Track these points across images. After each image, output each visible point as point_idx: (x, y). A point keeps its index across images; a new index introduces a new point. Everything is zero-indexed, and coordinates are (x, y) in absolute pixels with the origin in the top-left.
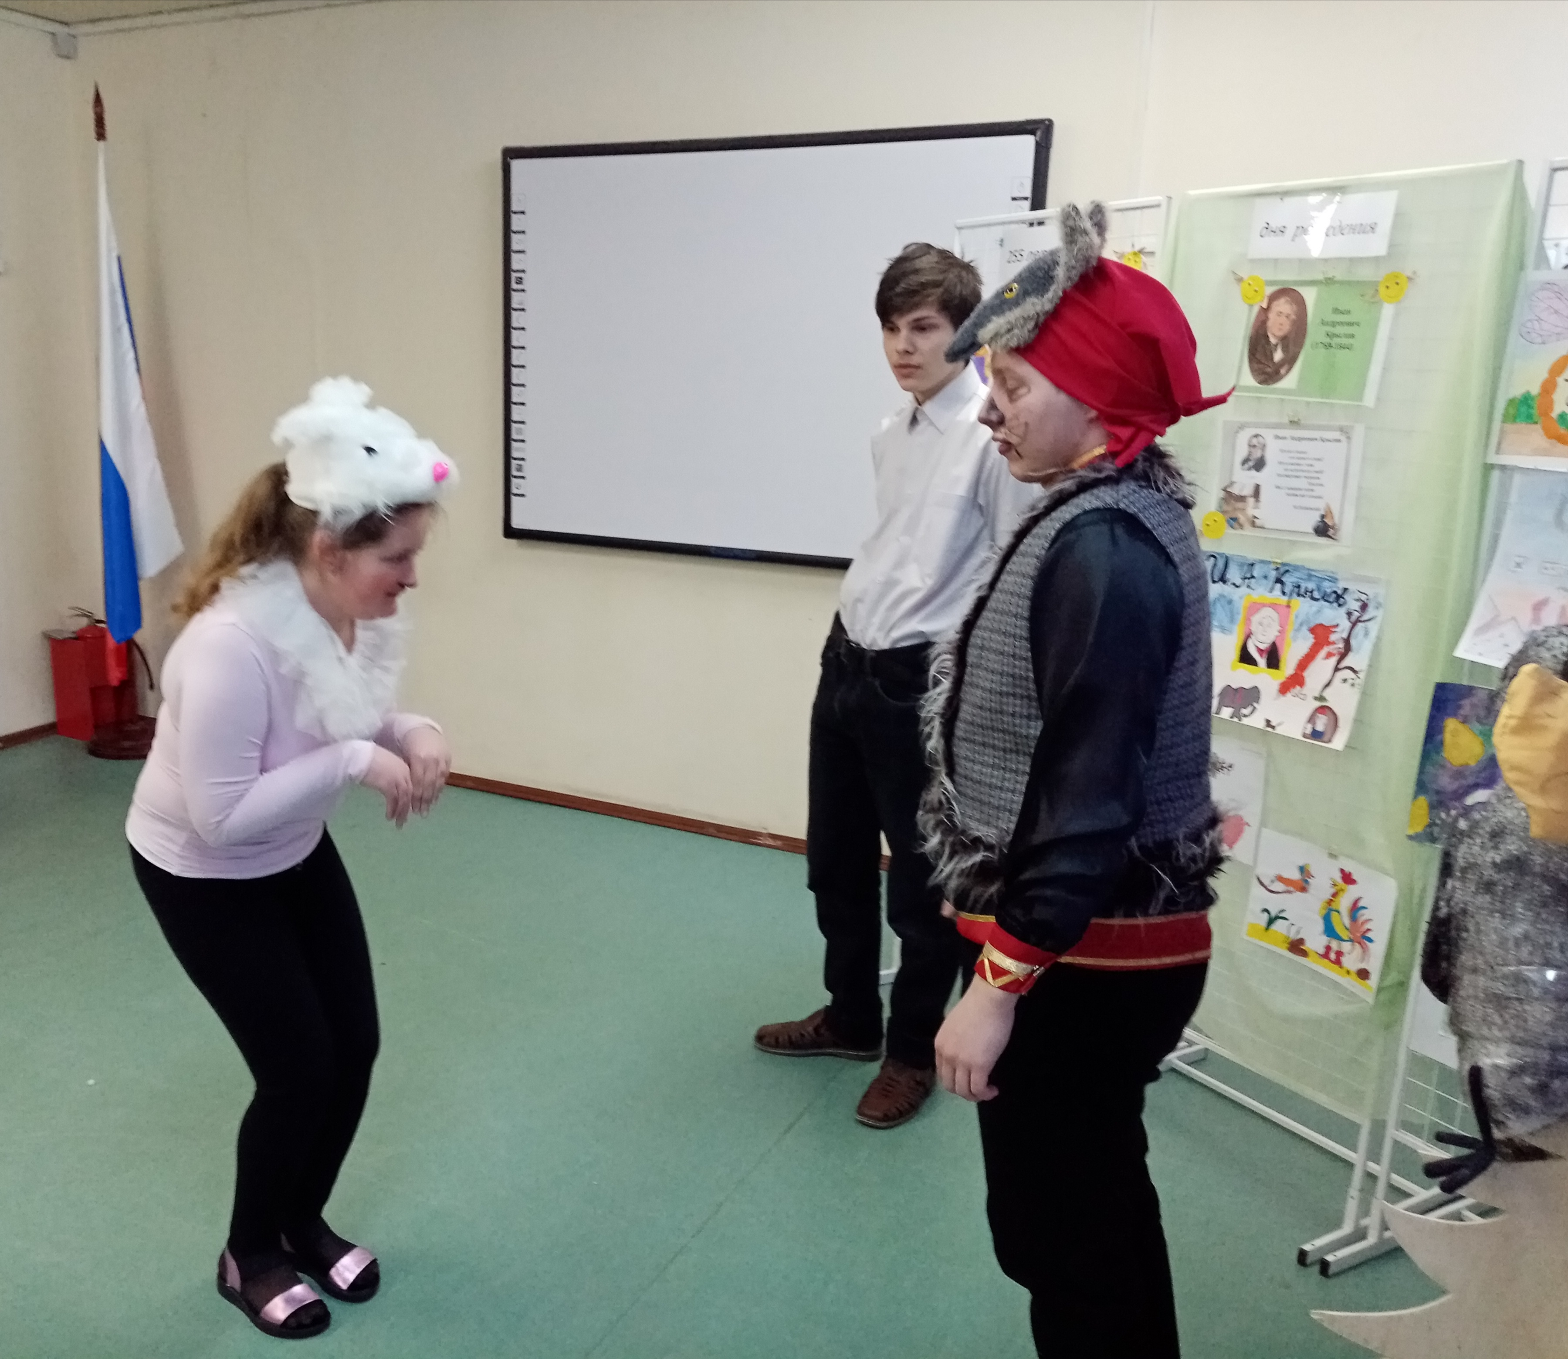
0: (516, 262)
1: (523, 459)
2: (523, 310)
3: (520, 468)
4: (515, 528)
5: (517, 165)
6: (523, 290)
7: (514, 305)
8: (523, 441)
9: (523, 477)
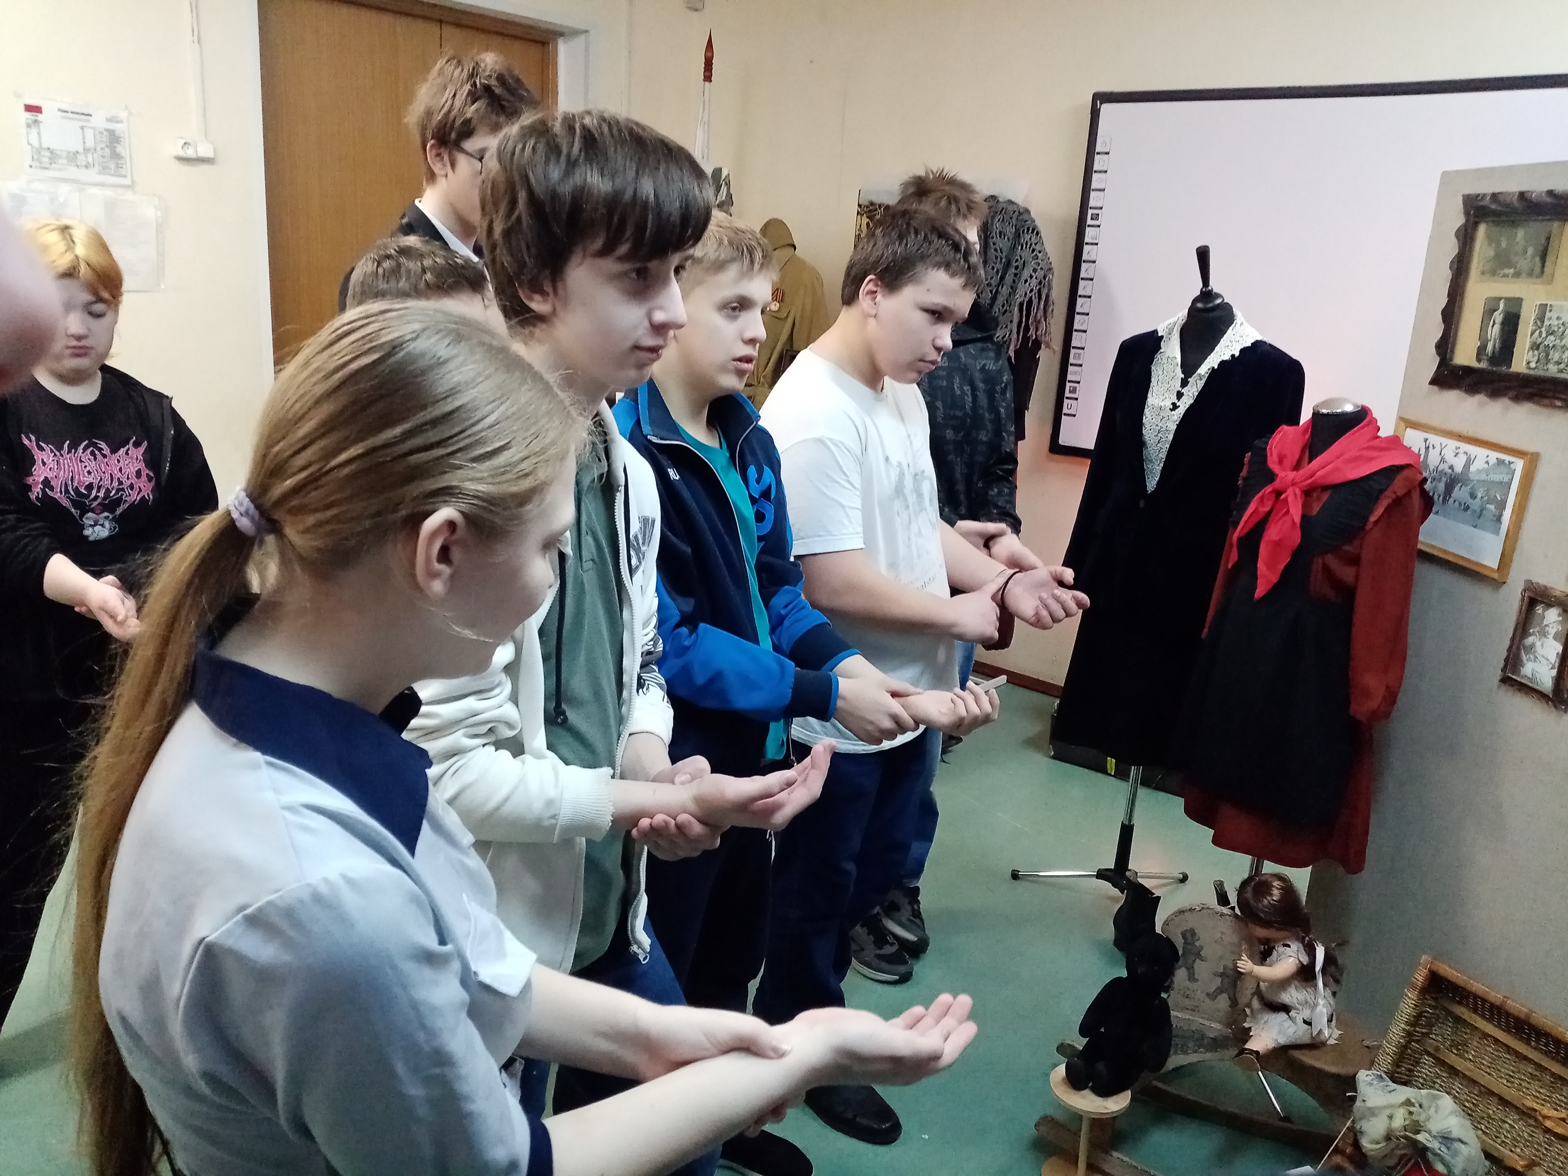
0: (1094, 199)
1: (1079, 382)
2: (1097, 244)
3: (1074, 390)
4: (1060, 445)
5: (1105, 109)
6: (1099, 226)
7: (1087, 239)
8: (1081, 365)
9: (1077, 399)
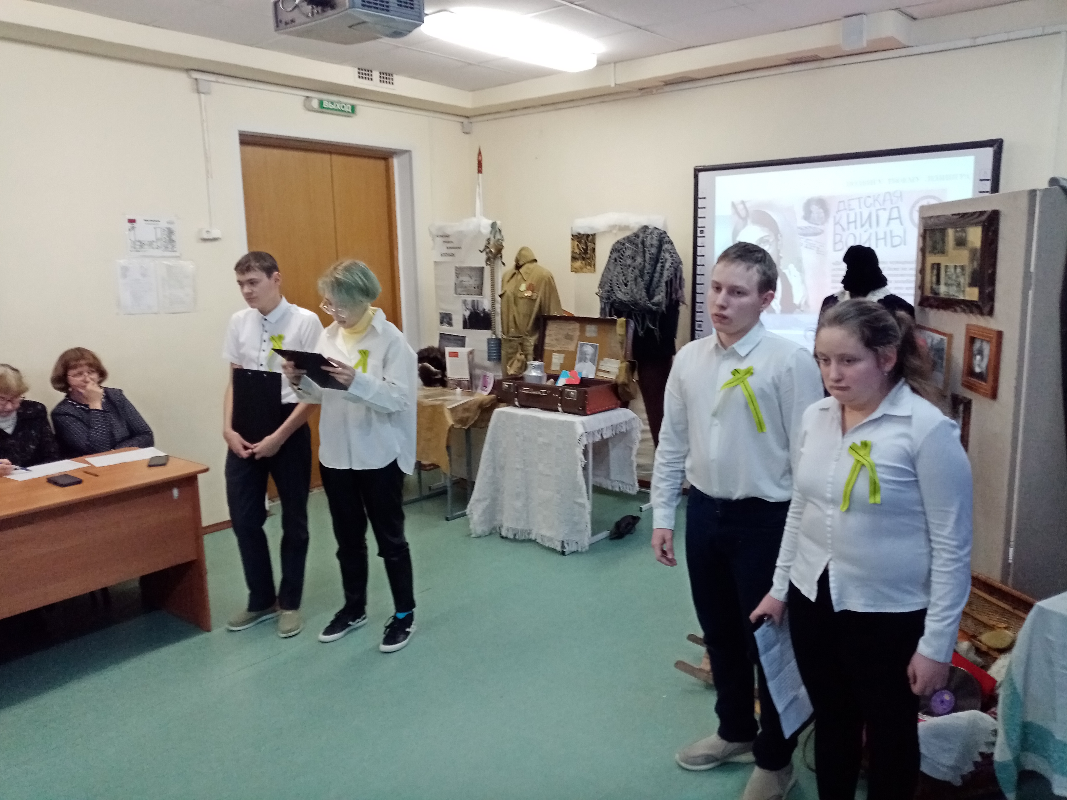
0: (700, 223)
1: (702, 321)
2: (704, 246)
3: (700, 326)
5: (701, 175)
6: (704, 237)
7: (699, 244)
8: (702, 312)
9: (702, 331)
